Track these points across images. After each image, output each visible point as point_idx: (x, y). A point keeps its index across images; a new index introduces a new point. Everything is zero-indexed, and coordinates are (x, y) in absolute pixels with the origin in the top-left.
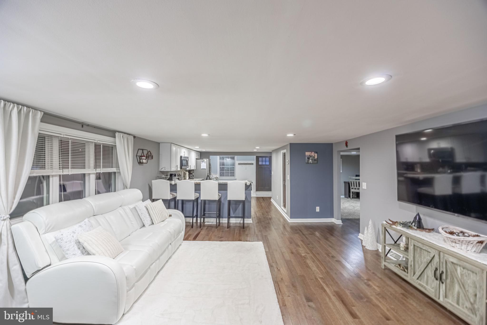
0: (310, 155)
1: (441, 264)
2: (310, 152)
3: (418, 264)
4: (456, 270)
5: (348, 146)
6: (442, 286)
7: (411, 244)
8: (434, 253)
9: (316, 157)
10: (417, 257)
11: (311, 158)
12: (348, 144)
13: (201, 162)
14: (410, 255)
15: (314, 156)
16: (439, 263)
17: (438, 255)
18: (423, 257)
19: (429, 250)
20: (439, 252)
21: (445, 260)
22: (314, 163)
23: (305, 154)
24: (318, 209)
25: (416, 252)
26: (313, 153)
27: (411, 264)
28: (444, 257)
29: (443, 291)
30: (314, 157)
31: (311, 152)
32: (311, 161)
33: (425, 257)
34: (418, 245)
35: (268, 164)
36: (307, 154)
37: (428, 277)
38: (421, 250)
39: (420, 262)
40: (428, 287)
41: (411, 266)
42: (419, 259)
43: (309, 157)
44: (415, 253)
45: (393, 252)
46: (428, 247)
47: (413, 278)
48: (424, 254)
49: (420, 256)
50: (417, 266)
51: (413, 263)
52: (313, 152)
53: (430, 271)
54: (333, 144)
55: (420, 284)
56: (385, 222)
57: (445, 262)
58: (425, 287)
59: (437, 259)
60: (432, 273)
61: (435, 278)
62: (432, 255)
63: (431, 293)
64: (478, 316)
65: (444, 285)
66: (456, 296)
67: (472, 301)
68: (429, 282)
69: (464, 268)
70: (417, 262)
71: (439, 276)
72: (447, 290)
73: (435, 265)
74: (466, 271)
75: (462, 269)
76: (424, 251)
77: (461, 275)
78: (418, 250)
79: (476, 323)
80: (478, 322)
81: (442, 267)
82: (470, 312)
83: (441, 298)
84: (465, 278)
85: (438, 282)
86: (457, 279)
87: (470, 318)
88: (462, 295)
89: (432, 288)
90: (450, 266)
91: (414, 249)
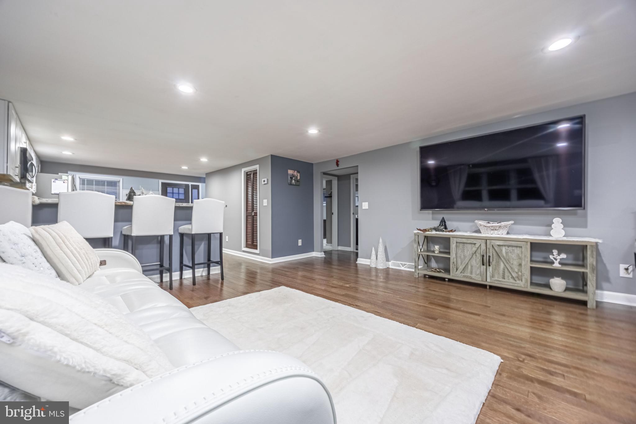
0: (292, 174)
1: (488, 250)
2: (292, 171)
3: (461, 259)
4: (502, 250)
5: (339, 166)
6: (489, 268)
7: (454, 242)
8: (480, 243)
9: (299, 178)
10: (459, 253)
11: (294, 178)
12: (339, 163)
13: (53, 180)
14: (452, 253)
15: (297, 175)
16: (485, 250)
17: (484, 243)
18: (466, 251)
19: (475, 242)
20: (485, 240)
21: (491, 246)
22: (296, 185)
23: (288, 172)
24: (300, 243)
25: (458, 248)
26: (296, 172)
27: (453, 262)
28: (490, 243)
29: (490, 272)
30: (297, 177)
31: (294, 171)
32: (293, 181)
33: (468, 250)
34: (462, 241)
35: (183, 198)
36: (290, 172)
37: (472, 266)
38: (464, 245)
39: (462, 257)
40: (473, 276)
41: (454, 263)
42: (461, 254)
43: (292, 177)
44: (457, 250)
45: (407, 264)
46: (473, 240)
47: (457, 273)
48: (467, 247)
49: (463, 251)
50: (459, 261)
51: (455, 259)
52: (296, 170)
53: (474, 261)
54: (314, 164)
55: (464, 276)
56: (416, 231)
57: (491, 247)
58: (470, 276)
59: (483, 247)
60: (477, 261)
61: (481, 265)
62: (477, 246)
63: (477, 279)
64: (523, 280)
65: (491, 268)
66: (501, 272)
67: (516, 270)
68: (474, 271)
69: (509, 246)
70: (460, 257)
71: (486, 262)
72: (494, 270)
73: (481, 253)
74: (510, 248)
75: (507, 248)
76: (468, 245)
77: (507, 253)
78: (461, 245)
79: (522, 286)
80: (524, 284)
81: (489, 252)
82: (516, 279)
83: (489, 280)
84: (510, 254)
85: (485, 267)
86: (500, 258)
87: (516, 285)
88: (506, 269)
89: (478, 275)
90: (496, 248)
91: (456, 246)
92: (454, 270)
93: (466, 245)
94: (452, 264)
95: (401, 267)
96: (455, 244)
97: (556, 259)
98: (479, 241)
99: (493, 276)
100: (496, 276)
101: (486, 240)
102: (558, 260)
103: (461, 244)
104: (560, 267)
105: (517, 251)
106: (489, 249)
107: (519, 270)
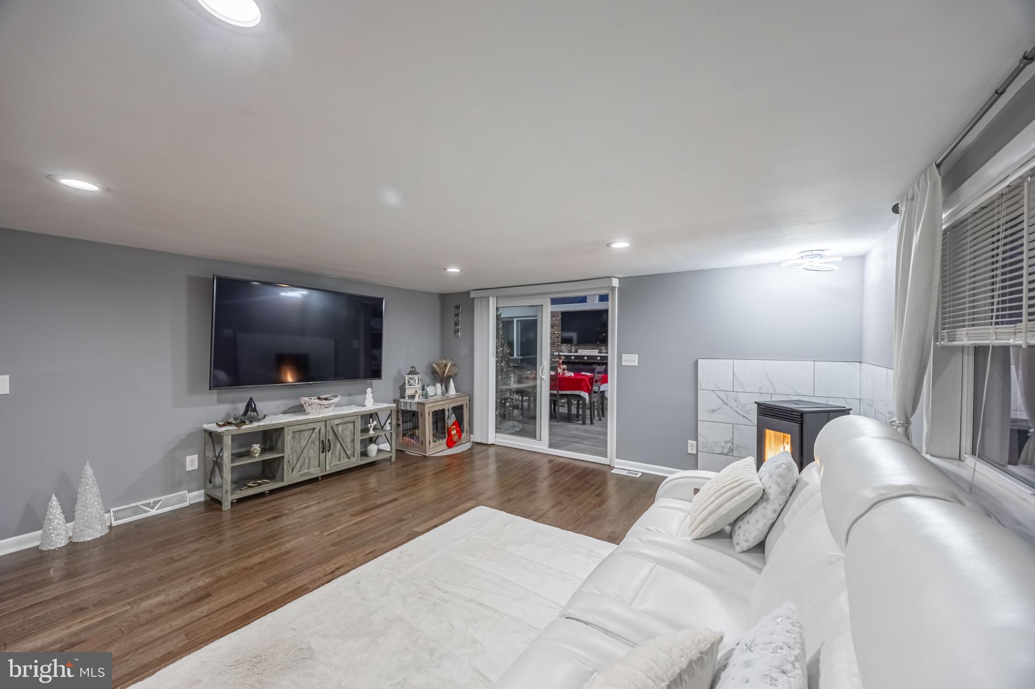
1: (327, 433)
3: (297, 453)
4: (339, 430)
6: (328, 454)
7: (289, 433)
8: (319, 426)
10: (294, 446)
14: (287, 449)
16: (325, 434)
17: (324, 425)
18: (302, 441)
19: (314, 427)
21: (330, 427)
25: (292, 440)
27: (288, 460)
28: (330, 423)
29: (329, 459)
34: (299, 428)
37: (309, 459)
38: (301, 434)
40: (312, 470)
41: (289, 462)
42: (297, 447)
46: (312, 424)
47: (293, 474)
48: (304, 436)
49: (299, 442)
50: (295, 457)
53: (312, 451)
55: (303, 475)
57: (331, 429)
58: (309, 472)
59: (323, 431)
60: (315, 450)
61: (321, 452)
62: (317, 430)
63: (316, 472)
64: (356, 455)
65: (330, 453)
66: (337, 454)
67: (349, 447)
68: (312, 463)
69: (344, 423)
70: (296, 451)
71: (325, 447)
72: (332, 454)
73: (321, 438)
74: (345, 425)
75: (343, 426)
76: (305, 432)
77: (342, 431)
78: (297, 435)
79: (355, 461)
80: (356, 461)
81: (329, 436)
82: (350, 457)
83: (328, 468)
84: (345, 432)
85: (324, 454)
86: (338, 438)
87: (350, 463)
88: (342, 450)
89: (316, 467)
90: (335, 429)
91: (293, 437)
92: (289, 471)
93: (302, 433)
94: (287, 465)
95: (149, 511)
96: (291, 436)
97: (371, 427)
98: (319, 424)
99: (331, 462)
100: (333, 461)
101: (325, 421)
102: (372, 427)
103: (297, 433)
104: (374, 434)
105: (351, 426)
106: (328, 431)
107: (351, 446)
